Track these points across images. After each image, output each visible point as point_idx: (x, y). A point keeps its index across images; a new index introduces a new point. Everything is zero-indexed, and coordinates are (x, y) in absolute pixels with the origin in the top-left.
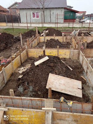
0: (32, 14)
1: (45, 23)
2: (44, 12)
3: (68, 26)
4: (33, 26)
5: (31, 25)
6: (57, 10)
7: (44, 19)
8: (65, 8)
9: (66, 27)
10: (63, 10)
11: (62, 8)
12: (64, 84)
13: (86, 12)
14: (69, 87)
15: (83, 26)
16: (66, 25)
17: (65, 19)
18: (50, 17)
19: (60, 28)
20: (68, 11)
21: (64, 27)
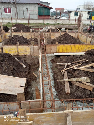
0: (3, 9)
1: (18, 18)
2: (16, 7)
3: (42, 23)
4: (5, 22)
5: (2, 21)
6: (31, 5)
7: (17, 15)
8: (38, 4)
9: (41, 24)
10: (37, 6)
11: (35, 4)
12: (5, 83)
13: (64, 9)
14: (10, 86)
15: (57, 23)
16: (41, 21)
17: (39, 15)
18: (24, 13)
19: (34, 24)
20: (42, 7)
21: (38, 24)
